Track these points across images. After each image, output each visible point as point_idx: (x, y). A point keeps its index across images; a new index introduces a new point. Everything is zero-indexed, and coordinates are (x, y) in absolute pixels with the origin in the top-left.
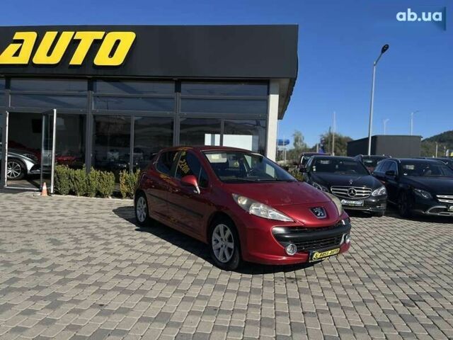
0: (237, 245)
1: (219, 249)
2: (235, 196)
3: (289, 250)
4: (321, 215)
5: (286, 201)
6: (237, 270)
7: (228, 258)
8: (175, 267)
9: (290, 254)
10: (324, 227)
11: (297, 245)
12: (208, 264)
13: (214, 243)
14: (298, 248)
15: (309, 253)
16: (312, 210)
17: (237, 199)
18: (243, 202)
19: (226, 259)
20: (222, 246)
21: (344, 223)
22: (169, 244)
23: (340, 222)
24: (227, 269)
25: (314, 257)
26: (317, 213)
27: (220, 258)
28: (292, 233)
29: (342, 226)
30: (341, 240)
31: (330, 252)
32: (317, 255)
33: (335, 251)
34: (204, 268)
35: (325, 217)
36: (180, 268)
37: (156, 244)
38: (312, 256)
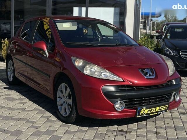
0: (74, 101)
1: (62, 105)
2: (73, 58)
3: (117, 106)
4: (150, 75)
5: (118, 63)
6: (75, 123)
7: (68, 113)
8: (24, 120)
9: (119, 110)
10: (153, 86)
11: (125, 102)
12: (53, 118)
13: (58, 99)
14: (126, 105)
15: (136, 109)
16: (142, 71)
17: (75, 61)
18: (79, 63)
19: (66, 114)
20: (64, 102)
21: (174, 83)
22: (27, 100)
23: (171, 81)
24: (67, 122)
25: (142, 112)
26: (147, 73)
27: (62, 113)
28: (121, 91)
29: (172, 85)
30: (170, 98)
31: (158, 108)
32: (145, 111)
33: (163, 108)
34: (48, 121)
35: (154, 77)
36: (27, 121)
37: (17, 100)
38: (139, 112)
